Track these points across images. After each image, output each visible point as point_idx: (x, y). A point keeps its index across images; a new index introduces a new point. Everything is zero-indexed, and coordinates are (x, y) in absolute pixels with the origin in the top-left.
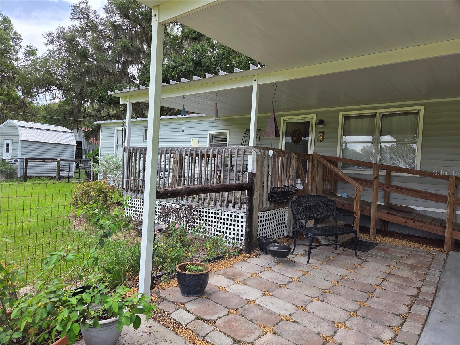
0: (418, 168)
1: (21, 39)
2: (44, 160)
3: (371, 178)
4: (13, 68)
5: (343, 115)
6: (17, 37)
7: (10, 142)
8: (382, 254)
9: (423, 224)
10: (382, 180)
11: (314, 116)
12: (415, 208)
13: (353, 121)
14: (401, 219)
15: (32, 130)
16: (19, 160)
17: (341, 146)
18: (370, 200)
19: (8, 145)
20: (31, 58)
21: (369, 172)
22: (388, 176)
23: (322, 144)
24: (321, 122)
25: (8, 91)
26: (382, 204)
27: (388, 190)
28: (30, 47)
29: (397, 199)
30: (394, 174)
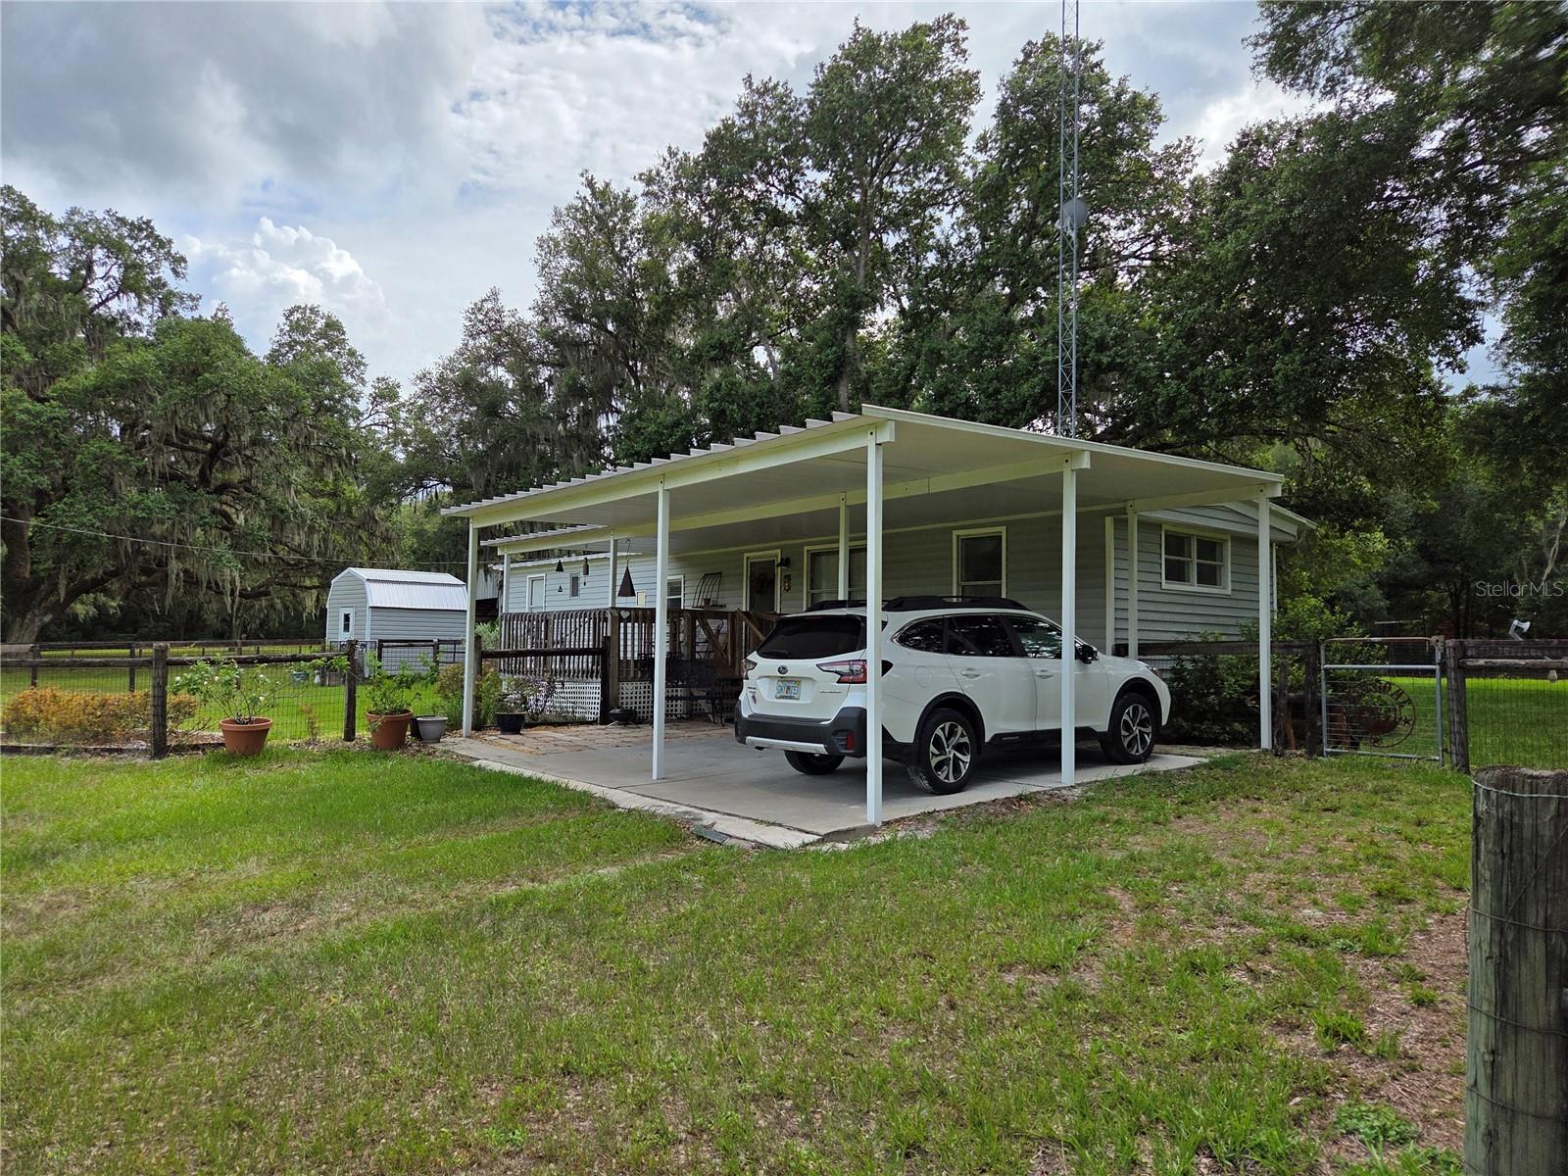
1: (364, 365)
2: (410, 643)
4: (347, 437)
6: (356, 361)
7: (350, 611)
15: (390, 586)
16: (368, 646)
19: (347, 618)
20: (387, 405)
25: (335, 485)
28: (383, 379)
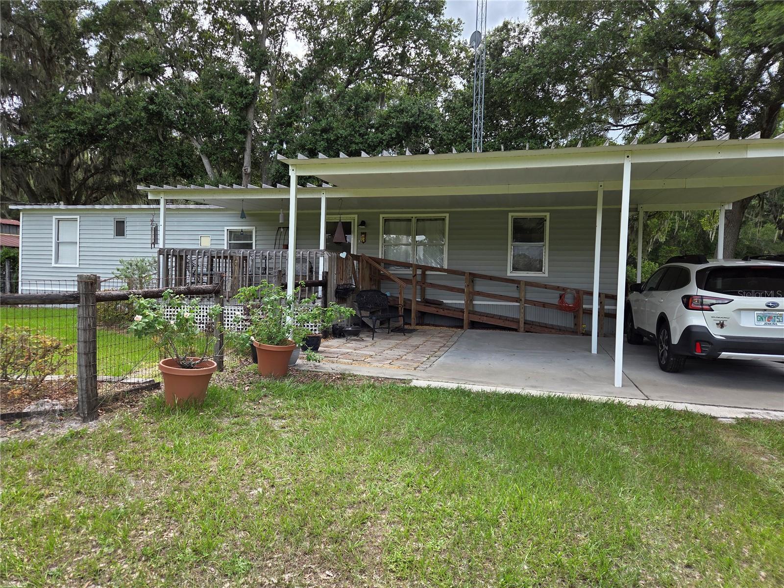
0: (446, 267)
3: (411, 277)
5: (383, 217)
8: (422, 333)
9: (449, 311)
10: (419, 278)
11: (356, 216)
12: (445, 301)
13: (392, 223)
14: (434, 309)
17: (382, 247)
18: (410, 297)
21: (409, 272)
22: (424, 275)
23: (365, 245)
24: (363, 223)
26: (420, 300)
27: (424, 286)
29: (431, 294)
30: (428, 273)
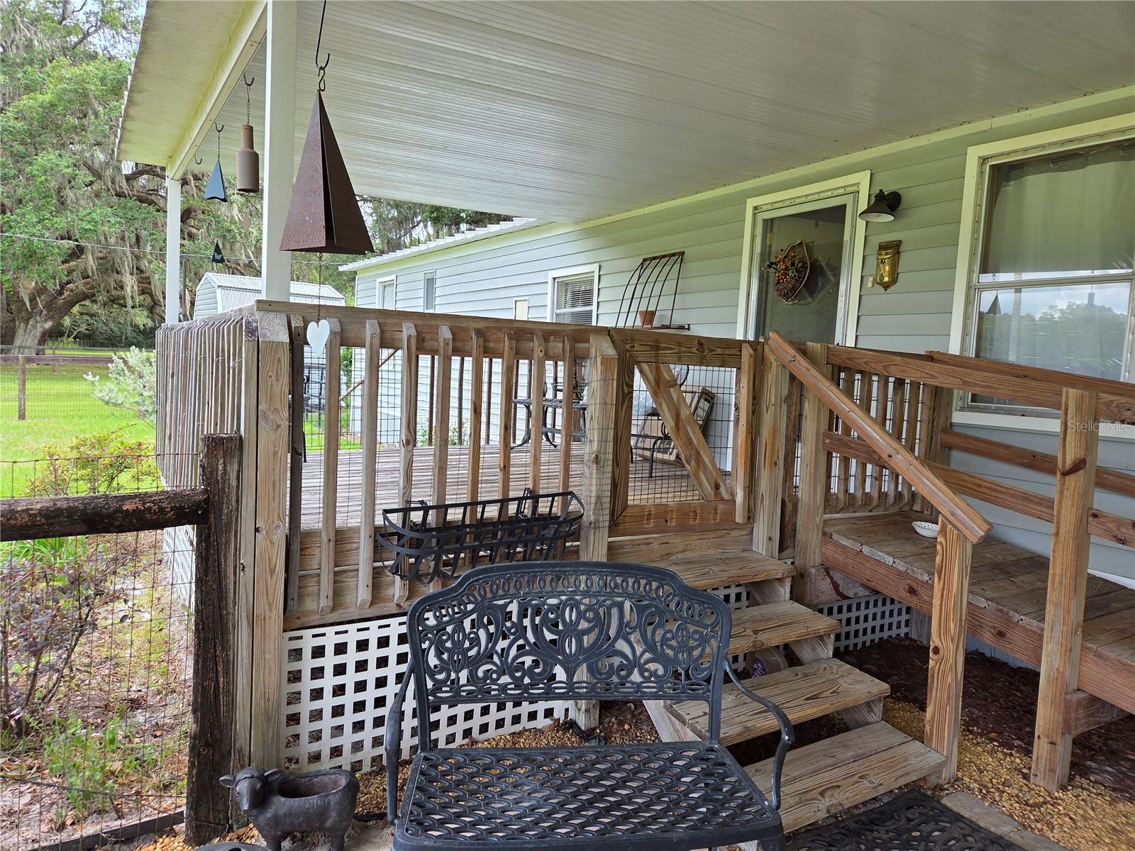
5: (984, 160)
11: (863, 178)
17: (968, 303)
23: (890, 296)
24: (884, 203)
